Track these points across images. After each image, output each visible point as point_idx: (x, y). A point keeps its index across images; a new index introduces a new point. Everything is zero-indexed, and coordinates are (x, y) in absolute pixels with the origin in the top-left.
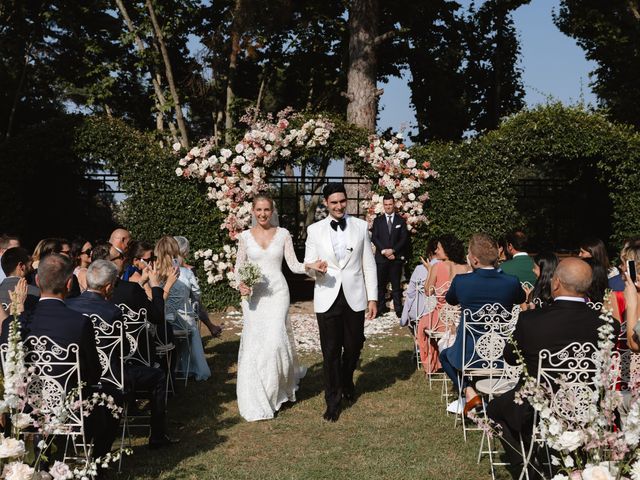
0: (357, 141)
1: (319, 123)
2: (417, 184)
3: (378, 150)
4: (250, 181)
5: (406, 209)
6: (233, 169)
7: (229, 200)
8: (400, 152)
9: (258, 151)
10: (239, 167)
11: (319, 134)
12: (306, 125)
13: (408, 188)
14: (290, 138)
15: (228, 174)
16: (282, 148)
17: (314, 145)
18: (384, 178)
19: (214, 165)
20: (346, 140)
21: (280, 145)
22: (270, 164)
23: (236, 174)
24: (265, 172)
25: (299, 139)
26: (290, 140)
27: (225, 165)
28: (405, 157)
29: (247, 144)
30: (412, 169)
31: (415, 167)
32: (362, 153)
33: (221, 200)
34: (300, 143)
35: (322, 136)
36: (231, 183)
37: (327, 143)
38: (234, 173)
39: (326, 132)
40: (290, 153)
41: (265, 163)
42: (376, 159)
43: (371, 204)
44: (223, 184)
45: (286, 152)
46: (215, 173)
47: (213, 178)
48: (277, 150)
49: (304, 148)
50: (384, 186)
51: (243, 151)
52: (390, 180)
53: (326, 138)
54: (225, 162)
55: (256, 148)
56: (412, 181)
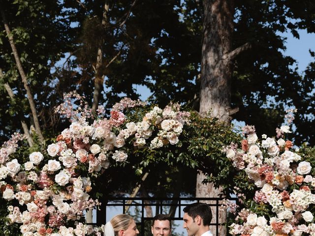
0: (221, 139)
1: (168, 111)
3: (254, 150)
4: (68, 198)
5: (297, 234)
6: (44, 179)
8: (287, 152)
9: (81, 154)
10: (52, 176)
11: (168, 128)
12: (149, 115)
13: (305, 204)
14: (126, 133)
15: (38, 186)
16: (115, 149)
17: (161, 144)
18: (263, 190)
19: (17, 174)
20: (207, 138)
21: (112, 144)
22: (98, 172)
23: (48, 186)
24: (91, 183)
25: (138, 135)
26: (125, 138)
27: (32, 173)
28: (294, 158)
29: (65, 144)
30: (304, 176)
31: (310, 174)
32: (231, 153)
33: (27, 224)
34: (141, 142)
35: (172, 130)
36: (41, 200)
37: (179, 142)
38: (45, 185)
39: (178, 126)
40: (127, 156)
41: (91, 170)
42: (253, 162)
43: (246, 228)
44: (30, 202)
45: (121, 155)
46: (18, 185)
47: (15, 192)
48: (108, 152)
49: (147, 149)
50: (264, 203)
51: (59, 153)
52: (274, 192)
53: (179, 133)
54: (32, 170)
55: (77, 149)
56: (307, 194)
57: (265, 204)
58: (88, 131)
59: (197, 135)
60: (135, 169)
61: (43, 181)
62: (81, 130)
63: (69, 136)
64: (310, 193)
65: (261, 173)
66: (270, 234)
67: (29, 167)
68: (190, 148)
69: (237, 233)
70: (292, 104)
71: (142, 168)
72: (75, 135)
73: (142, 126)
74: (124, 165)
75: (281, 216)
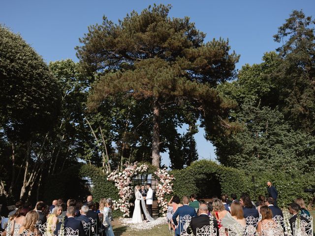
0: (154, 170)
1: (144, 165)
2: (170, 181)
3: (160, 172)
4: (126, 181)
5: (167, 188)
7: (121, 186)
8: (165, 173)
9: (129, 173)
10: (123, 177)
11: (144, 168)
12: (141, 166)
13: (168, 182)
14: (137, 169)
15: (121, 179)
16: (135, 172)
17: (143, 171)
18: (161, 180)
19: (117, 177)
22: (132, 176)
23: (123, 179)
24: (130, 179)
27: (120, 177)
29: (126, 171)
30: (168, 177)
32: (156, 173)
33: (119, 186)
34: (139, 171)
36: (121, 182)
37: (146, 171)
41: (130, 176)
43: (158, 187)
44: (119, 182)
47: (117, 180)
49: (141, 172)
50: (161, 182)
51: (125, 173)
52: (163, 180)
56: (168, 180)
58: (130, 169)
59: (150, 169)
65: (161, 176)
66: (162, 188)
72: (128, 169)
73: (140, 168)
75: (164, 184)
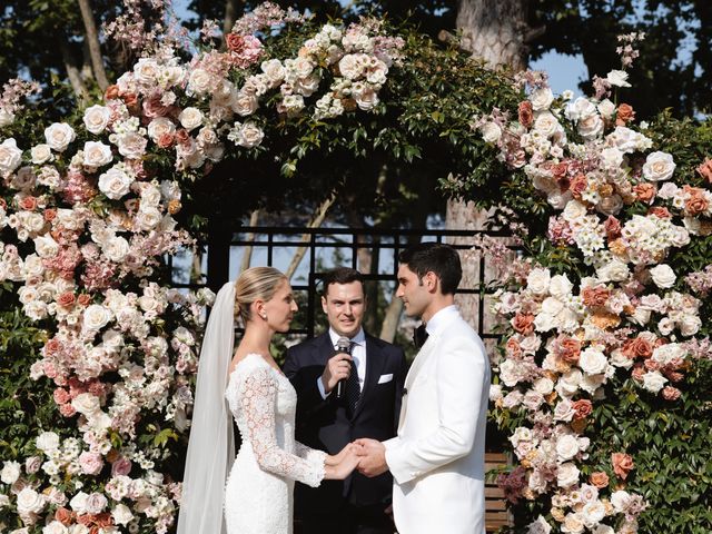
1: (353, 37)
2: (680, 236)
4: (127, 225)
5: (640, 316)
6: (74, 183)
7: (61, 286)
8: (621, 131)
9: (159, 130)
10: (92, 176)
11: (354, 74)
12: (313, 44)
13: (657, 247)
14: (259, 84)
15: (61, 200)
16: (233, 118)
17: (338, 109)
18: (566, 215)
19: (15, 172)
20: (443, 95)
21: (230, 108)
22: (196, 170)
23: (84, 200)
24: (180, 195)
25: (288, 89)
26: (258, 94)
27: (47, 170)
28: (636, 144)
29: (125, 106)
30: (660, 184)
31: (672, 180)
32: (493, 132)
33: (33, 282)
34: (293, 103)
35: (362, 78)
36: (67, 230)
37: (379, 104)
38: (77, 197)
39: (376, 68)
40: (262, 135)
41: (181, 166)
42: (541, 152)
43: (524, 300)
44: (41, 234)
45: (249, 132)
46: (17, 197)
47: (9, 212)
48: (219, 125)
49: (307, 120)
50: (566, 243)
51: (109, 126)
52: (589, 219)
53: (378, 85)
54: (47, 163)
55: (152, 118)
56: (663, 224)
57: (570, 246)
58: (175, 77)
59: (420, 90)
60: (280, 164)
61: (74, 189)
62: (158, 76)
63: (133, 89)
64: (669, 223)
65: (559, 176)
66: (578, 315)
67: (41, 156)
68: (404, 118)
69: (508, 312)
70: (694, 14)
71: (295, 161)
72: (146, 86)
73: (299, 67)
74: (256, 155)
75: (604, 274)
